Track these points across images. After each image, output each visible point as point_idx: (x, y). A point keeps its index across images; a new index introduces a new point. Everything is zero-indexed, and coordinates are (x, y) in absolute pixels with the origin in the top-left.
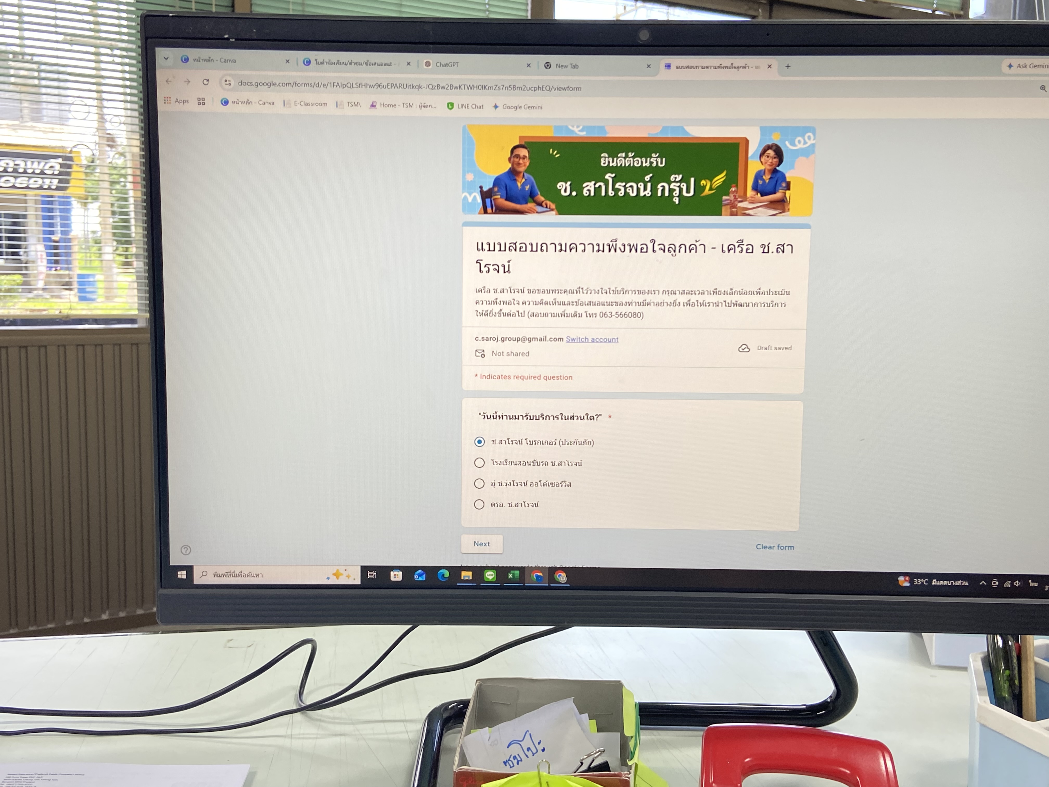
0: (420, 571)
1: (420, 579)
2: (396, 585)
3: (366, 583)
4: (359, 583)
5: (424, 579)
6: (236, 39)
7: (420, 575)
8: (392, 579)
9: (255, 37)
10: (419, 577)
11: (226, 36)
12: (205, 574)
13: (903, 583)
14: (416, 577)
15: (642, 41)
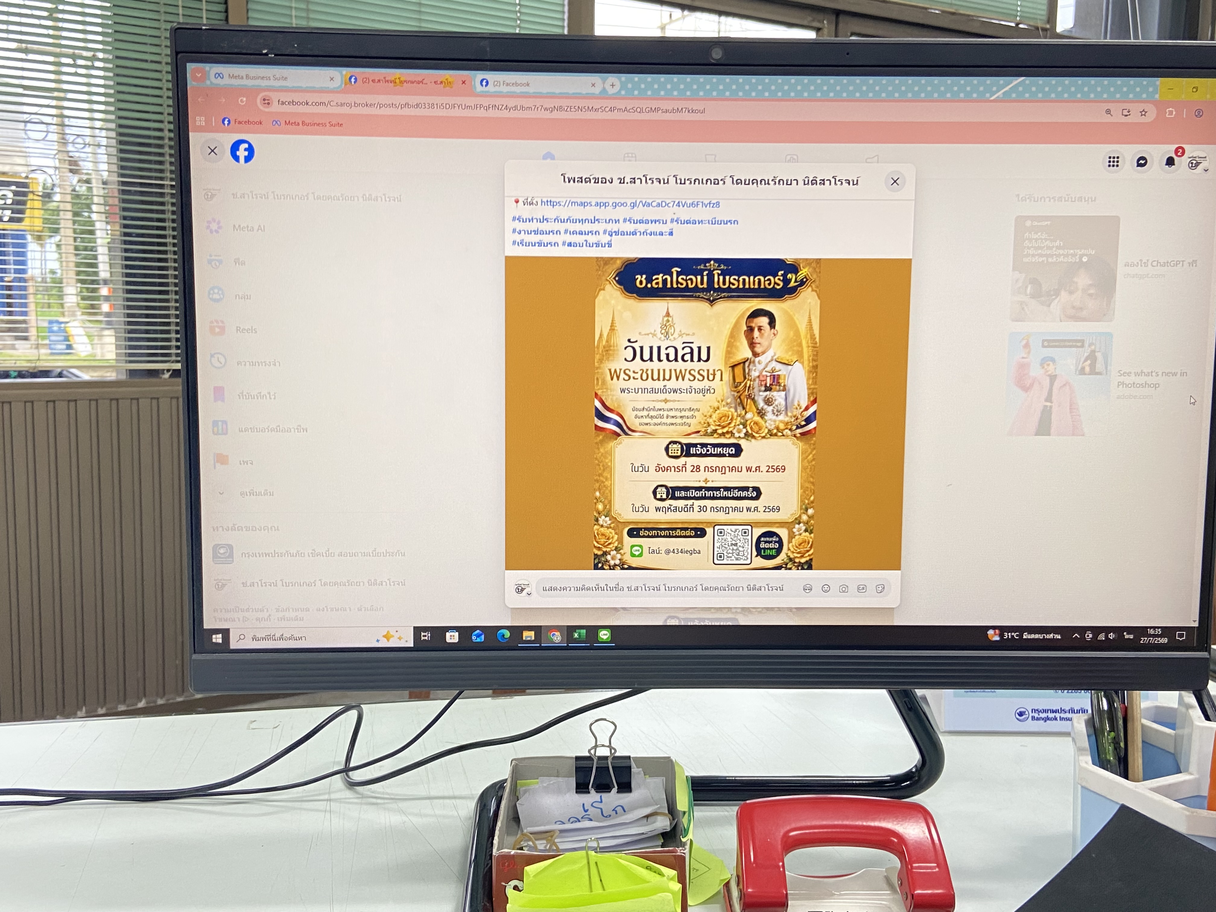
0: (478, 631)
1: (478, 640)
2: (452, 647)
3: (419, 646)
4: (412, 645)
5: (483, 640)
6: (276, 55)
7: (478, 636)
8: (448, 640)
9: (297, 52)
10: (477, 638)
11: (265, 51)
12: (242, 637)
13: (993, 637)
14: (474, 638)
15: (714, 59)
